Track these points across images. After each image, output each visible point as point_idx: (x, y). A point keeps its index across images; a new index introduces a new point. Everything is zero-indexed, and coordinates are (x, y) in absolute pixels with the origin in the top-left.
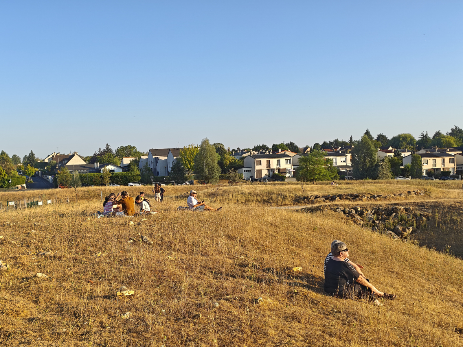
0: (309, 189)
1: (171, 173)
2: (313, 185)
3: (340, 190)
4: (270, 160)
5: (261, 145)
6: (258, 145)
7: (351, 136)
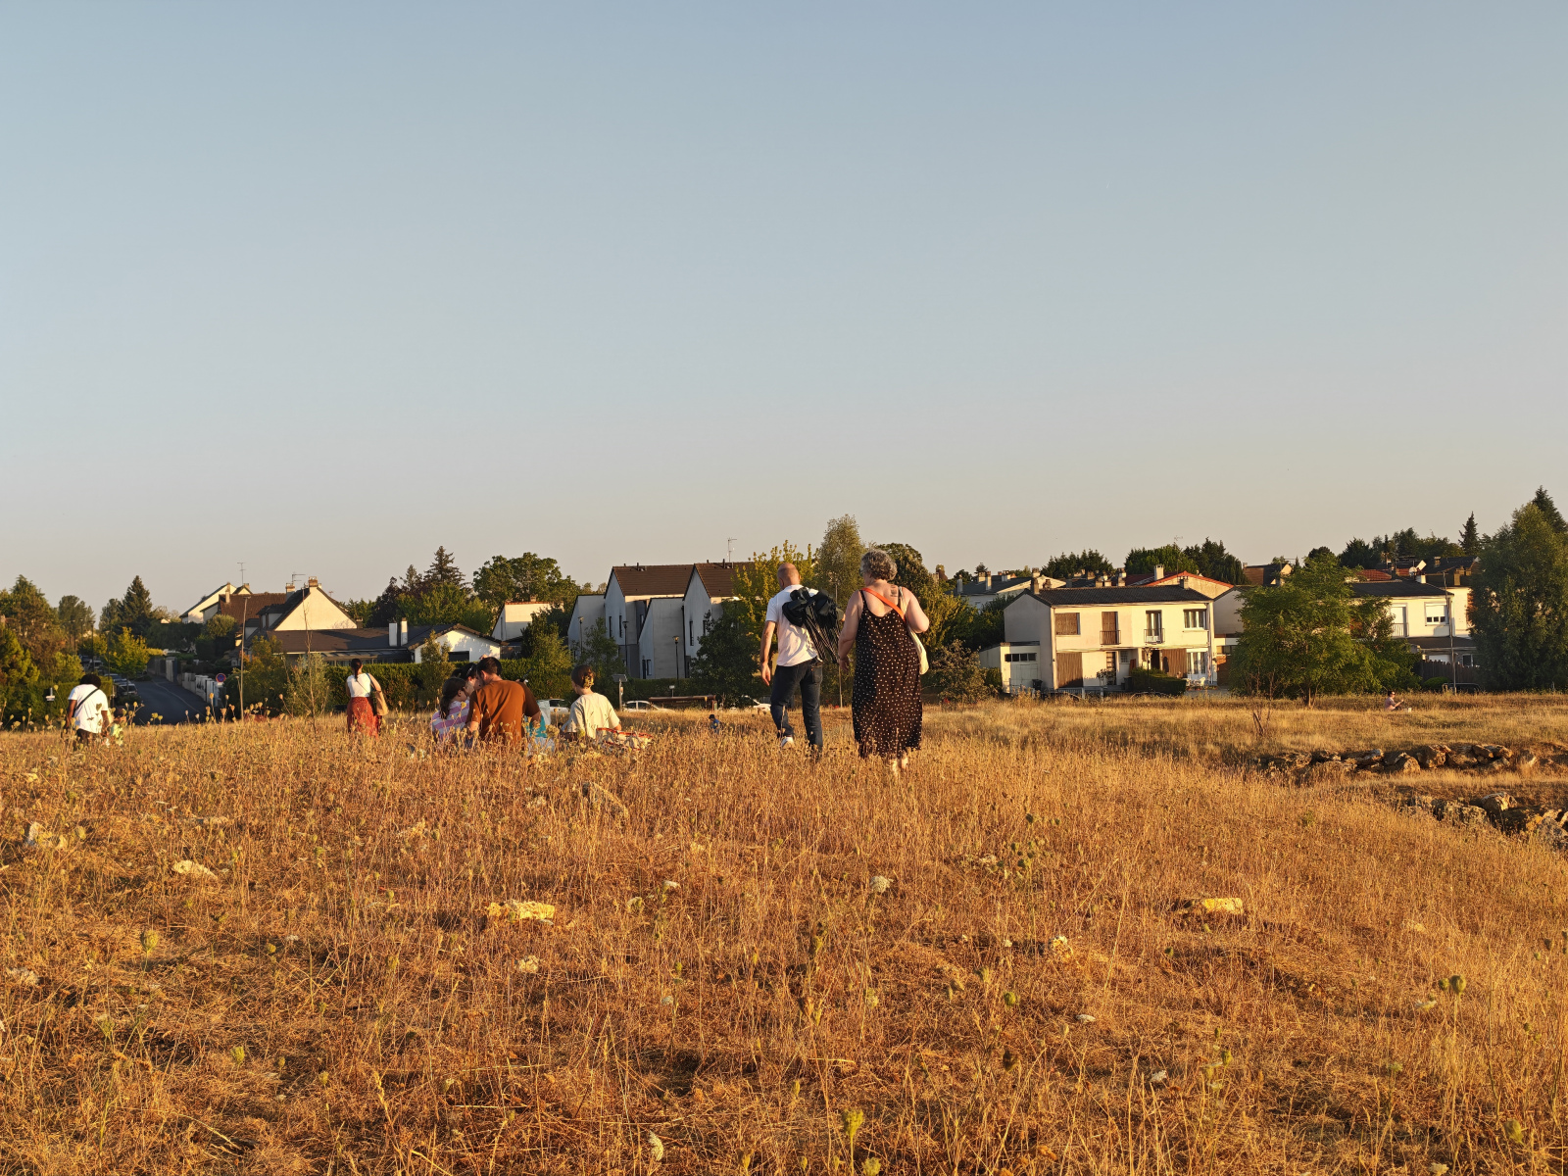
0: (1285, 724)
1: (699, 663)
2: (1301, 711)
3: (1421, 730)
4: (1116, 613)
5: (1079, 554)
6: (1068, 556)
7: (1471, 519)
